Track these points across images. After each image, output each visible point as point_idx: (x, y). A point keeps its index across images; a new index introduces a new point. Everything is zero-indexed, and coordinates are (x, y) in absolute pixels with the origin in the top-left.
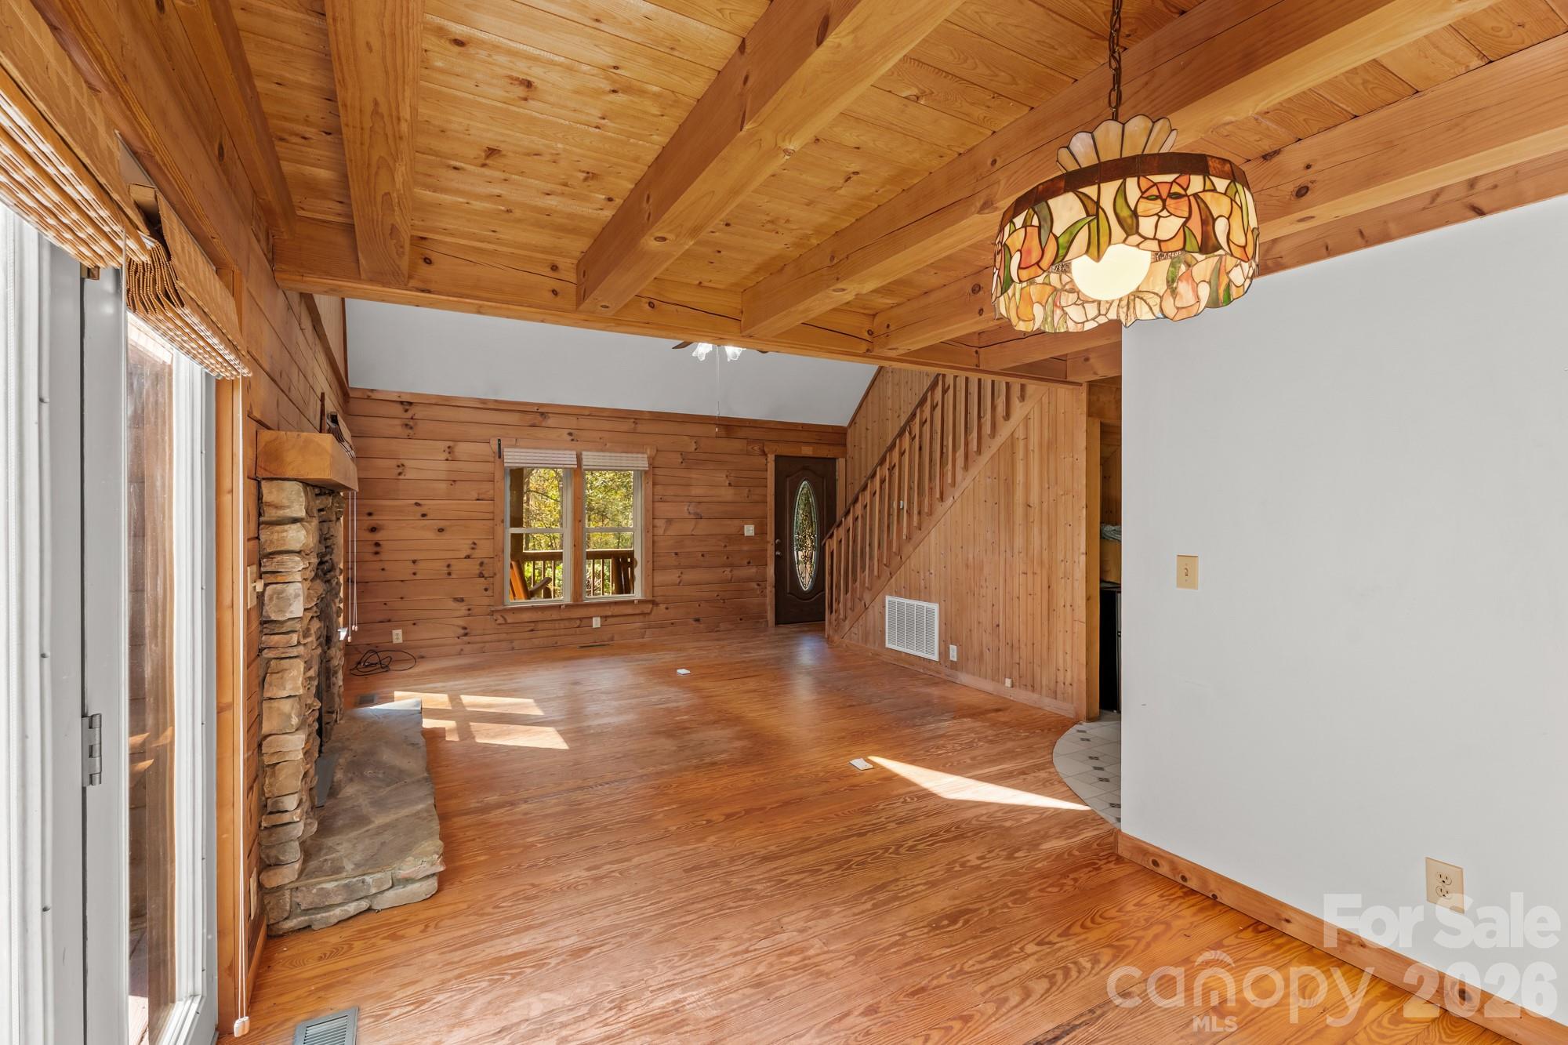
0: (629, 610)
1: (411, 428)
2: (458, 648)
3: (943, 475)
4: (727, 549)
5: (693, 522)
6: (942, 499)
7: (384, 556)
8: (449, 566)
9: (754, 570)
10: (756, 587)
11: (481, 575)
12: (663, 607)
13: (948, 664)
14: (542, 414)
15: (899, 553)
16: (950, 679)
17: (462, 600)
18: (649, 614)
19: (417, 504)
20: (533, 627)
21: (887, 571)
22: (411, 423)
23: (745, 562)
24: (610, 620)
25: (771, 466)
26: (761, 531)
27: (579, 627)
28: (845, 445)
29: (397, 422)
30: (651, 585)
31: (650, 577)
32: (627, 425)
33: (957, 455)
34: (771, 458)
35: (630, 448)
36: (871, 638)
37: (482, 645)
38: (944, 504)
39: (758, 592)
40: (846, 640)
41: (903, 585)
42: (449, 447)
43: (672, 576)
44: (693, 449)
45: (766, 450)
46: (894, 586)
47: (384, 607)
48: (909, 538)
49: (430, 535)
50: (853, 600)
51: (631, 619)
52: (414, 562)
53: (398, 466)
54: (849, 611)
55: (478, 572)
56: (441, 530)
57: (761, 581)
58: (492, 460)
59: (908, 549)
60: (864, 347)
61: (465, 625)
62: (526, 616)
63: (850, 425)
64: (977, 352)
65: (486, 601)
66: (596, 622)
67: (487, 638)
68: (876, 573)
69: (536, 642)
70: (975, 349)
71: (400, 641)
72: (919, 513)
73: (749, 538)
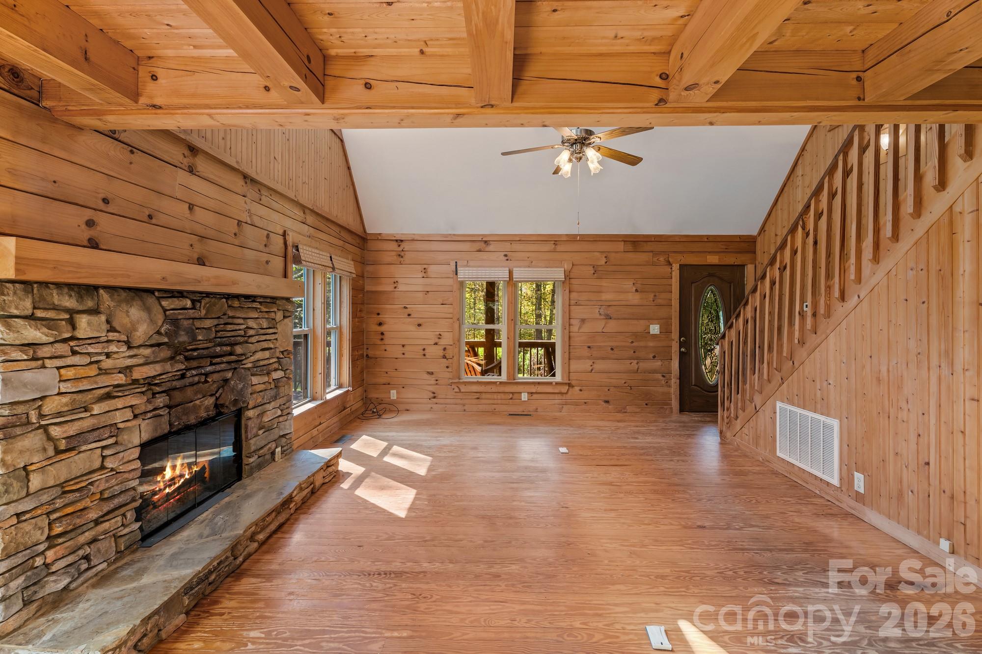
0: (549, 389)
1: (402, 257)
2: (430, 406)
3: (843, 271)
4: (634, 344)
5: (603, 322)
6: (843, 298)
7: (386, 341)
8: (424, 350)
9: (659, 363)
10: (662, 378)
11: (444, 357)
12: (577, 388)
13: (853, 495)
14: (486, 242)
15: (791, 357)
16: (853, 512)
17: (432, 373)
18: (566, 393)
19: (405, 308)
20: (479, 396)
21: (777, 377)
22: (402, 254)
23: (651, 356)
24: (535, 396)
25: (676, 274)
26: (666, 331)
27: (511, 399)
28: (755, 253)
29: (394, 253)
30: (568, 372)
31: (567, 365)
32: (549, 246)
33: (864, 245)
34: (676, 267)
35: (550, 264)
36: (762, 442)
37: (445, 406)
38: (845, 304)
39: (663, 382)
40: (738, 439)
41: (795, 393)
42: (425, 269)
43: (586, 365)
44: (603, 263)
45: (671, 260)
46: (786, 393)
47: (386, 375)
48: (802, 342)
49: (413, 328)
50: (743, 401)
51: (551, 396)
52: (403, 346)
53: (394, 283)
54: (740, 412)
55: (442, 354)
56: (419, 325)
57: (666, 374)
58: (452, 276)
59: (801, 353)
60: (655, 95)
61: (434, 391)
62: (475, 388)
63: (759, 234)
64: (859, 79)
65: (448, 375)
66: (524, 397)
67: (448, 401)
68: (765, 377)
69: (481, 407)
70: (854, 75)
71: (395, 398)
72: (814, 315)
73: (654, 336)
